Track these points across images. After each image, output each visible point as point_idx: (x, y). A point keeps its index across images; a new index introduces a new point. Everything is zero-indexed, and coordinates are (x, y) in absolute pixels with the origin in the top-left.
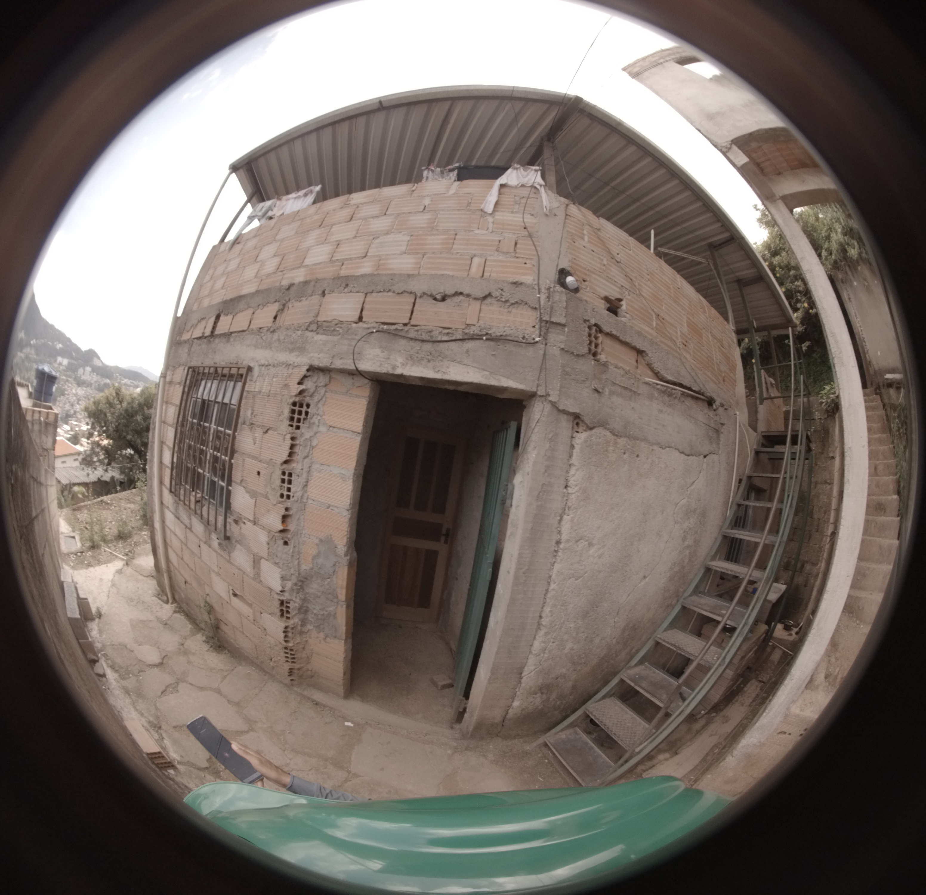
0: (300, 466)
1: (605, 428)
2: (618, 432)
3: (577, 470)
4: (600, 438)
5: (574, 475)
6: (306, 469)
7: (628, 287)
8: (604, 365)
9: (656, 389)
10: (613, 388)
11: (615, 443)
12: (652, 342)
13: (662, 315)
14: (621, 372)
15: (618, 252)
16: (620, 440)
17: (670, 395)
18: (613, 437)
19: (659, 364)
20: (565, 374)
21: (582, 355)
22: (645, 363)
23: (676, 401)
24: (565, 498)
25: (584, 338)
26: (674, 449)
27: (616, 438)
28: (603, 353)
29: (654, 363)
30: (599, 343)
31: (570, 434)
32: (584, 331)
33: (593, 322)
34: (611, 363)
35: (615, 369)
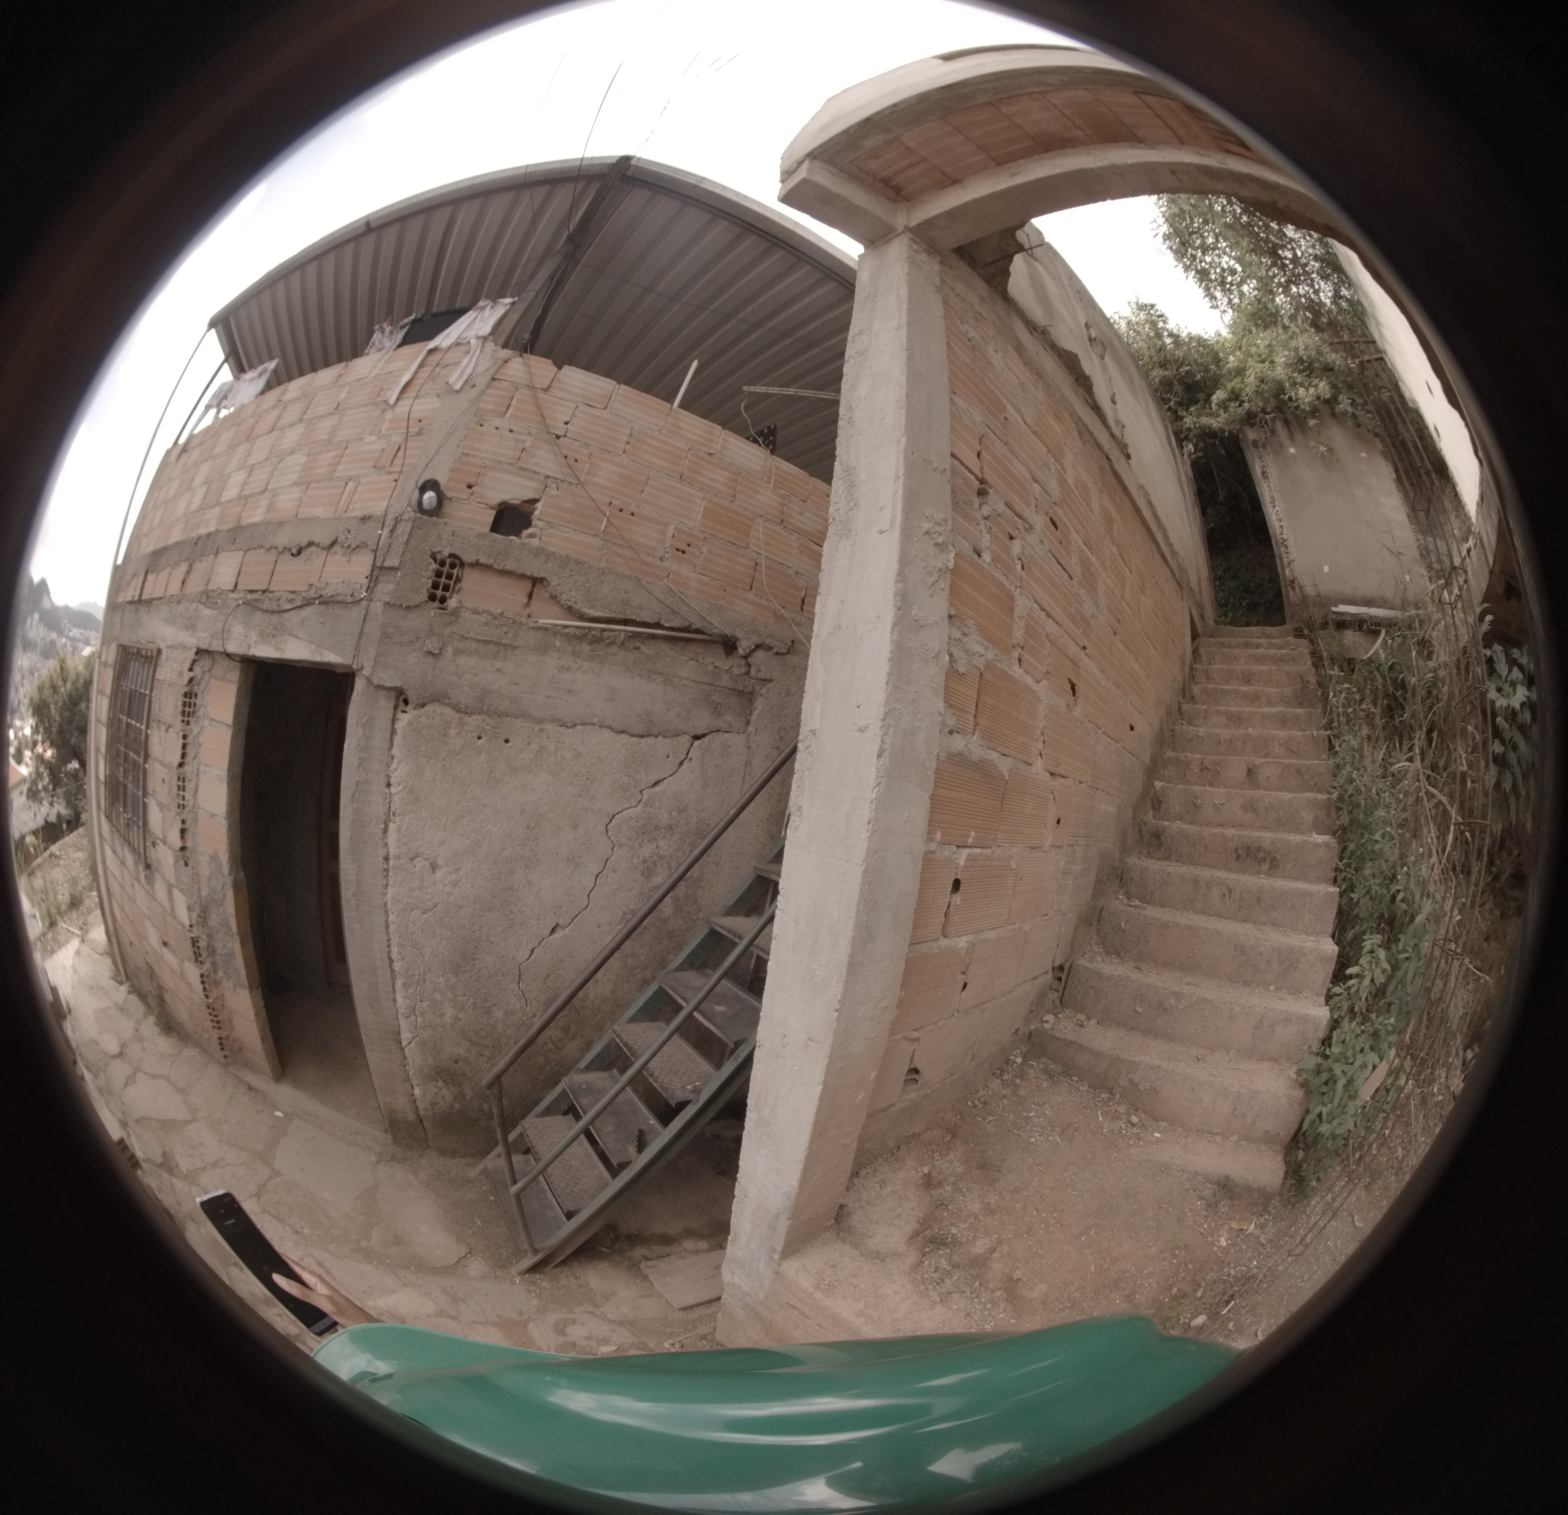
0: (191, 769)
1: (444, 704)
2: (467, 707)
3: (399, 763)
4: (433, 718)
5: (396, 769)
6: (195, 772)
7: (559, 476)
8: (451, 614)
9: (562, 634)
10: (461, 646)
11: (462, 724)
12: (566, 561)
13: (633, 508)
14: (483, 618)
15: (567, 419)
16: (470, 719)
17: (596, 640)
18: (457, 716)
19: (573, 593)
20: (386, 636)
21: (416, 606)
22: (548, 595)
23: (613, 649)
24: (388, 800)
25: (423, 580)
26: (597, 727)
27: (462, 716)
28: (455, 595)
29: (561, 594)
30: (452, 583)
31: (391, 716)
32: (427, 570)
33: (446, 553)
34: (467, 609)
35: (472, 616)
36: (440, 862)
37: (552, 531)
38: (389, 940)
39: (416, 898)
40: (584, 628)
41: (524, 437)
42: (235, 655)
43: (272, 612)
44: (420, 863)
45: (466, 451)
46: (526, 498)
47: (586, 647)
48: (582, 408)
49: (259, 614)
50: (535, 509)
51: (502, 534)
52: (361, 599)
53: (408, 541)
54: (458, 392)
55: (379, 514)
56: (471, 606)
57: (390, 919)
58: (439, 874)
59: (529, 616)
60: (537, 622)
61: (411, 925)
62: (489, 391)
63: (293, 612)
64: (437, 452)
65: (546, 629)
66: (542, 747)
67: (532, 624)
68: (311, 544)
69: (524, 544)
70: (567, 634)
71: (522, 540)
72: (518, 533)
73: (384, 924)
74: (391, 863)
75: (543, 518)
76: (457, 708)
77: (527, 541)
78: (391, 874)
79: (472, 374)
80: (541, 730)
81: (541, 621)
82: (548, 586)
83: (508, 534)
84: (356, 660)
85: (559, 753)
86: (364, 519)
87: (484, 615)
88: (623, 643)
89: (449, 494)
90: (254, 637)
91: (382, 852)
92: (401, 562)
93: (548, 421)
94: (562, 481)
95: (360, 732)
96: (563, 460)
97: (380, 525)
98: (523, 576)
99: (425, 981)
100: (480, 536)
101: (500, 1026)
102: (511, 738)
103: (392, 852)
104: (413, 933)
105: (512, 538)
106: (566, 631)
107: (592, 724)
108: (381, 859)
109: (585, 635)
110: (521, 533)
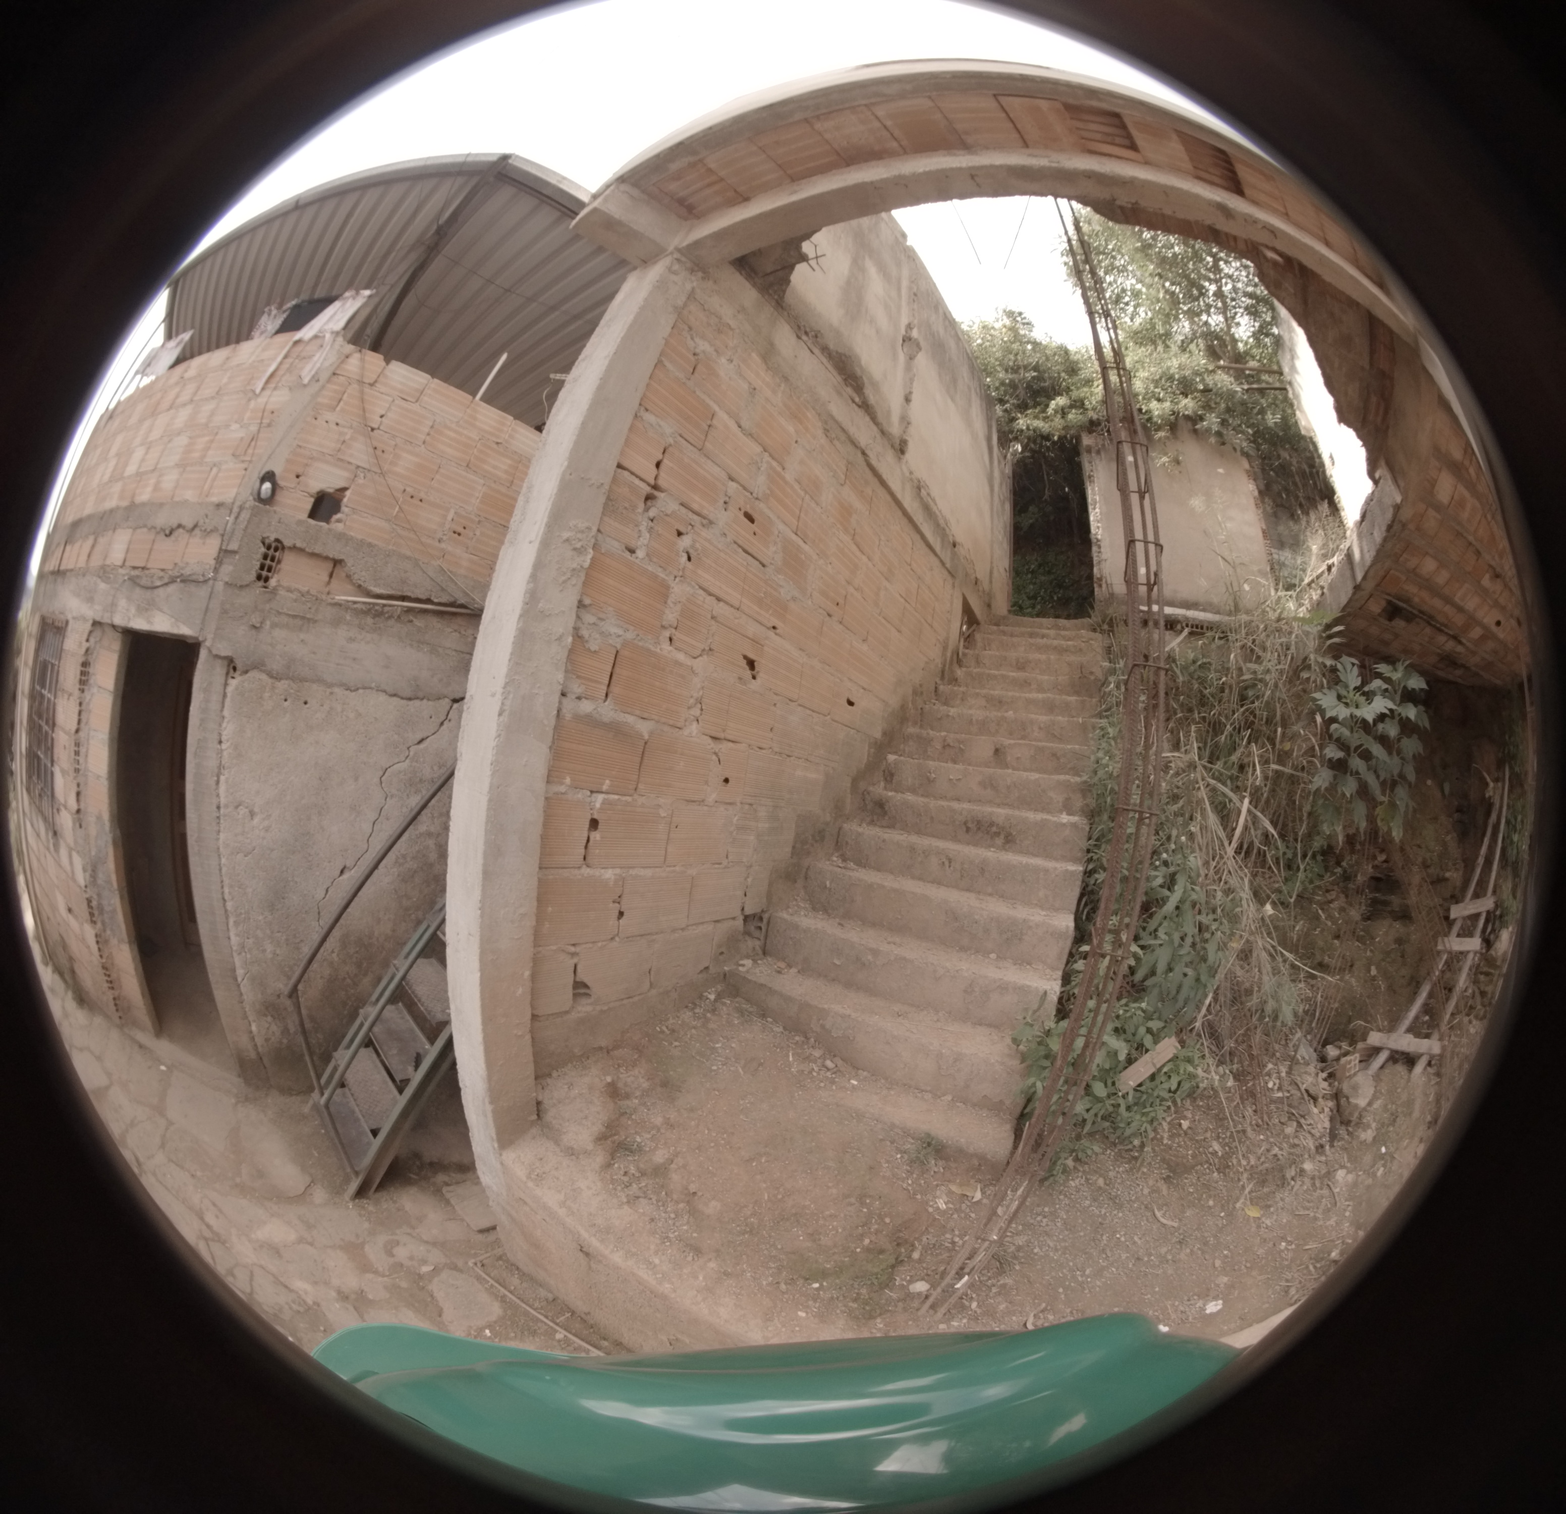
0: (83, 734)
1: (261, 671)
2: (277, 673)
3: (228, 723)
4: (253, 684)
5: (226, 728)
7: (367, 466)
8: (272, 592)
10: (277, 620)
11: (273, 688)
12: (361, 544)
13: (422, 495)
14: (295, 595)
15: (383, 412)
16: (280, 684)
17: (378, 615)
18: (270, 681)
19: (365, 574)
20: (223, 612)
21: (247, 585)
22: (344, 575)
23: (390, 622)
24: (219, 755)
25: (254, 562)
26: (372, 691)
27: (273, 680)
28: (276, 575)
29: (355, 574)
30: (274, 564)
31: (224, 682)
32: (257, 553)
33: (273, 537)
34: (284, 587)
35: (287, 593)
36: (256, 810)
37: (355, 516)
38: (222, 882)
39: (239, 842)
40: (369, 604)
41: (346, 430)
42: (119, 627)
43: (147, 588)
44: (243, 811)
45: (300, 444)
46: (339, 487)
47: (369, 620)
48: (398, 401)
49: (138, 590)
50: (345, 497)
51: (315, 520)
52: (209, 579)
53: (246, 527)
54: (304, 386)
55: (231, 501)
56: (287, 584)
57: (222, 862)
58: (256, 820)
59: (329, 593)
60: (334, 599)
61: (237, 868)
63: (161, 589)
64: (279, 444)
65: (340, 605)
66: (331, 708)
67: (330, 601)
68: (178, 526)
69: (330, 530)
70: (355, 609)
71: (330, 526)
72: (327, 520)
73: (218, 867)
74: (222, 811)
75: (350, 504)
76: (271, 675)
77: (333, 526)
78: (222, 821)
80: (331, 693)
81: (338, 598)
82: (347, 567)
83: (321, 520)
84: (201, 633)
85: (345, 713)
86: (219, 505)
87: (295, 592)
88: (399, 617)
89: (281, 483)
90: (133, 610)
91: (215, 801)
92: (240, 546)
93: (368, 415)
94: (368, 471)
95: (202, 696)
96: (372, 451)
97: (229, 512)
98: (327, 558)
99: (249, 919)
100: (299, 521)
102: (309, 700)
103: (223, 801)
104: (239, 875)
105: (323, 523)
106: (355, 606)
107: (371, 688)
108: (214, 808)
109: (369, 610)
110: (330, 517)
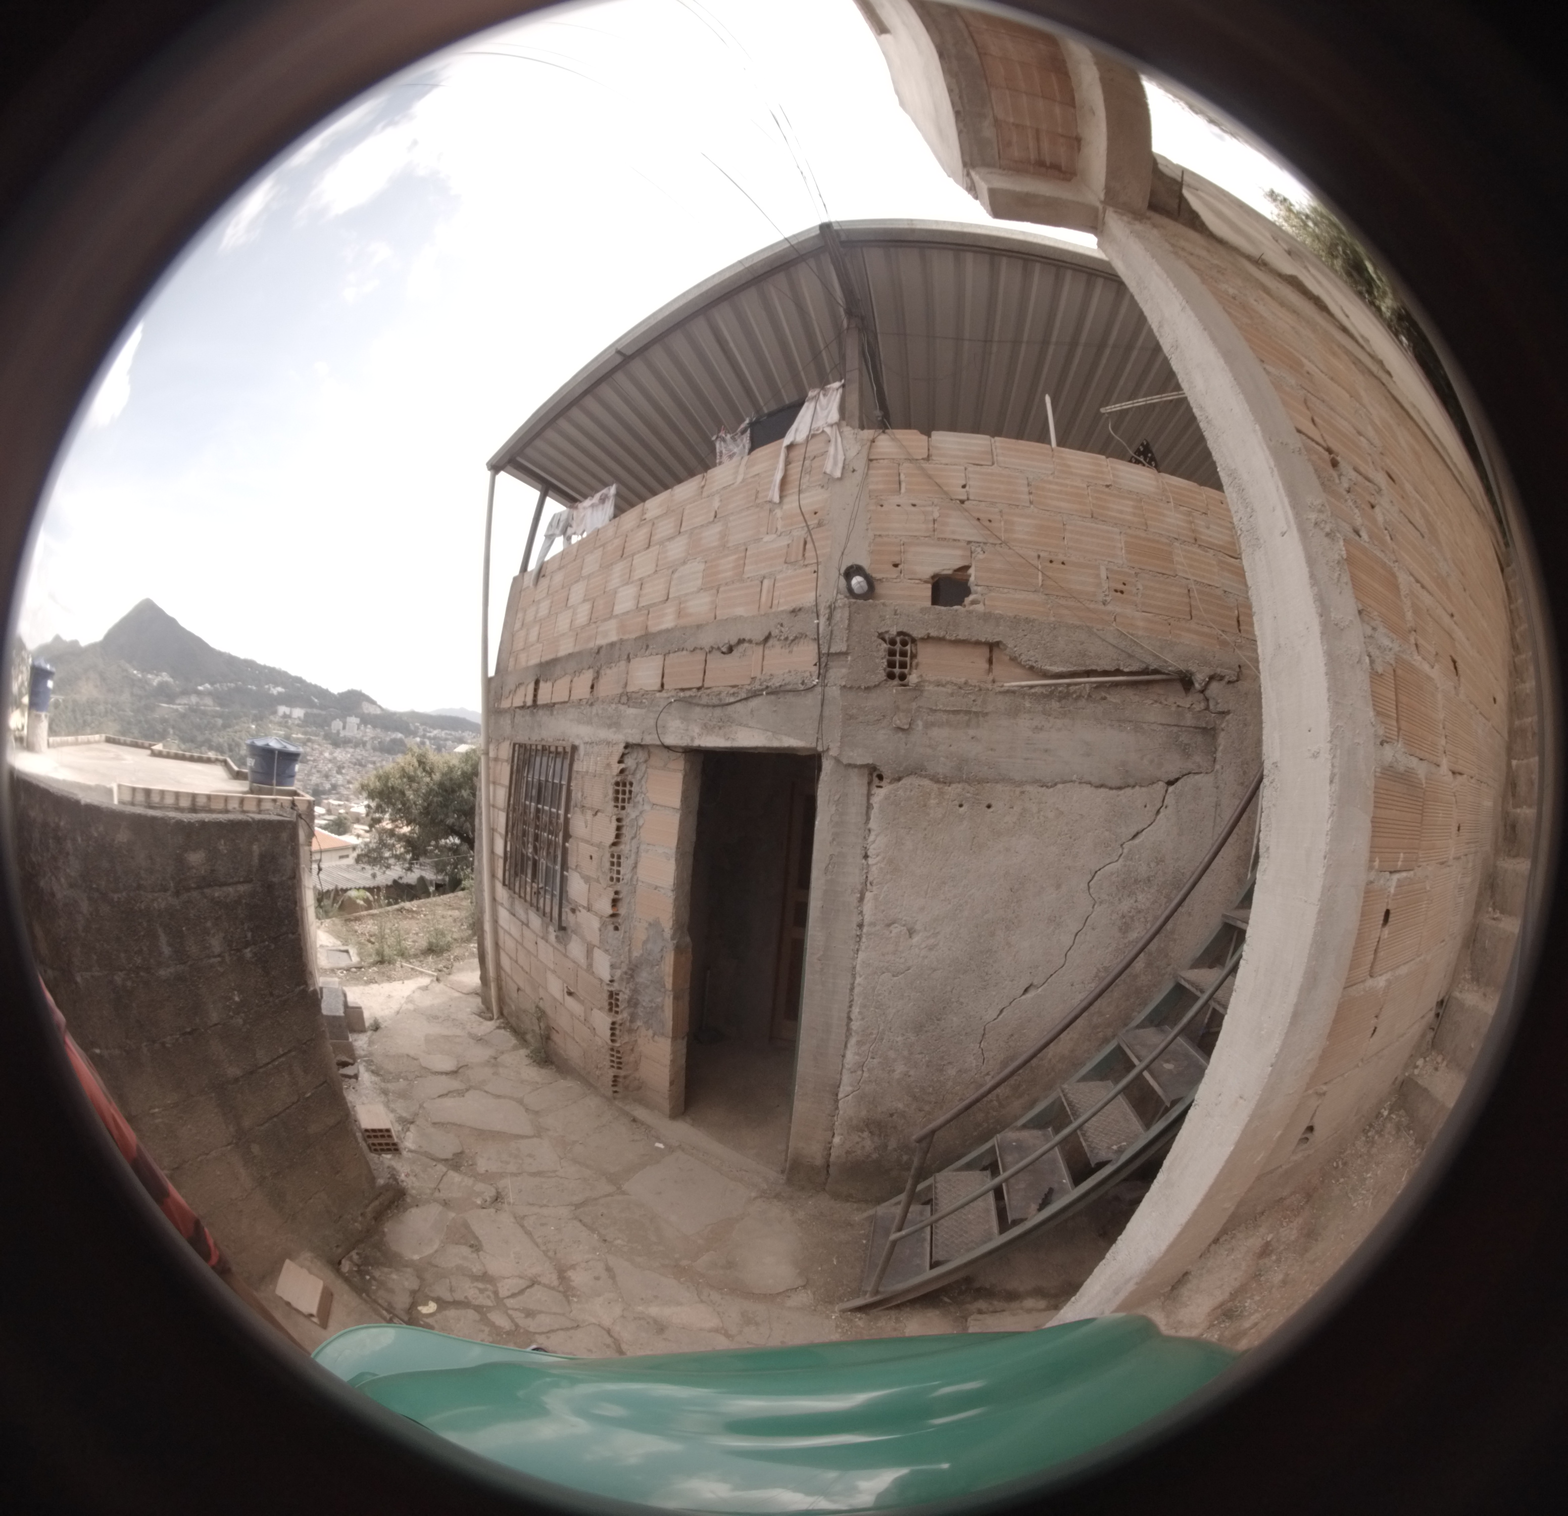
0: (628, 847)
1: (921, 776)
2: (945, 777)
3: (877, 836)
4: (912, 791)
5: (874, 842)
6: (634, 850)
7: (980, 539)
8: (914, 689)
9: (1029, 695)
10: (931, 718)
11: (941, 793)
12: (1016, 622)
13: (1061, 557)
14: (949, 689)
15: (961, 483)
16: (950, 788)
17: (1064, 696)
18: (935, 786)
19: (1032, 653)
20: (849, 718)
21: (875, 686)
22: (1008, 658)
23: (1082, 703)
24: (865, 871)
25: (877, 661)
26: (1077, 784)
27: (941, 786)
28: (914, 671)
29: (1020, 655)
30: (908, 659)
31: (865, 792)
32: (878, 651)
33: (893, 631)
34: (930, 682)
35: (936, 688)
36: (918, 927)
37: (993, 594)
38: (852, 1001)
39: (888, 962)
40: (1049, 685)
41: (930, 509)
42: (676, 747)
43: (714, 706)
44: (896, 929)
45: (878, 533)
46: (956, 567)
47: (1054, 704)
48: (974, 469)
49: (698, 709)
50: (970, 576)
51: (945, 605)
52: (815, 686)
53: (849, 625)
54: (840, 479)
55: (809, 605)
56: (933, 679)
57: (857, 982)
58: (916, 939)
59: (994, 681)
60: (1002, 686)
61: (878, 987)
62: (871, 472)
63: (738, 705)
64: (848, 538)
65: (1014, 692)
66: (1024, 810)
67: (998, 689)
68: (741, 641)
69: (970, 612)
70: (1034, 694)
71: (967, 608)
72: (960, 602)
73: (849, 986)
74: (865, 930)
75: (980, 583)
76: (935, 779)
77: (972, 608)
78: (864, 940)
79: (845, 460)
80: (1023, 792)
81: (1007, 684)
82: (1005, 649)
83: (952, 606)
84: (820, 742)
85: (1042, 813)
86: (795, 612)
87: (948, 686)
88: (1090, 695)
89: (876, 576)
90: (696, 730)
91: (856, 919)
92: (848, 646)
93: (946, 489)
94: (985, 543)
95: (833, 809)
96: (977, 523)
97: (815, 615)
98: (978, 643)
99: (882, 1039)
100: (923, 610)
101: (950, 1083)
102: (993, 803)
103: (867, 918)
104: (879, 995)
105: (956, 607)
106: (1033, 691)
107: (1071, 781)
108: (854, 926)
109: (1052, 693)
110: (963, 601)
